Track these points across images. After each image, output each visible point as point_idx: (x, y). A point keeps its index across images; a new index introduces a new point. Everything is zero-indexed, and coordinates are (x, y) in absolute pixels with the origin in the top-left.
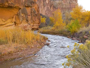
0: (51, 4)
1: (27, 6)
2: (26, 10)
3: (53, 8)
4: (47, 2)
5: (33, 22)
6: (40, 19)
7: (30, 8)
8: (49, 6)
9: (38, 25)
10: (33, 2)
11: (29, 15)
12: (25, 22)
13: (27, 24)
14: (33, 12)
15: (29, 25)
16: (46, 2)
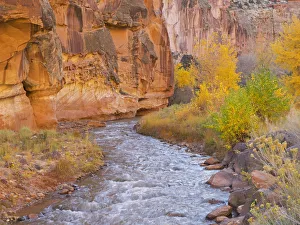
0: (229, 21)
1: (115, 23)
2: (111, 41)
3: (237, 35)
4: (216, 13)
5: (140, 85)
6: (171, 75)
7: (128, 30)
8: (221, 29)
9: (163, 95)
10: (140, 9)
11: (124, 60)
12: (104, 86)
13: (110, 91)
14: (139, 46)
15: (123, 97)
16: (211, 15)
